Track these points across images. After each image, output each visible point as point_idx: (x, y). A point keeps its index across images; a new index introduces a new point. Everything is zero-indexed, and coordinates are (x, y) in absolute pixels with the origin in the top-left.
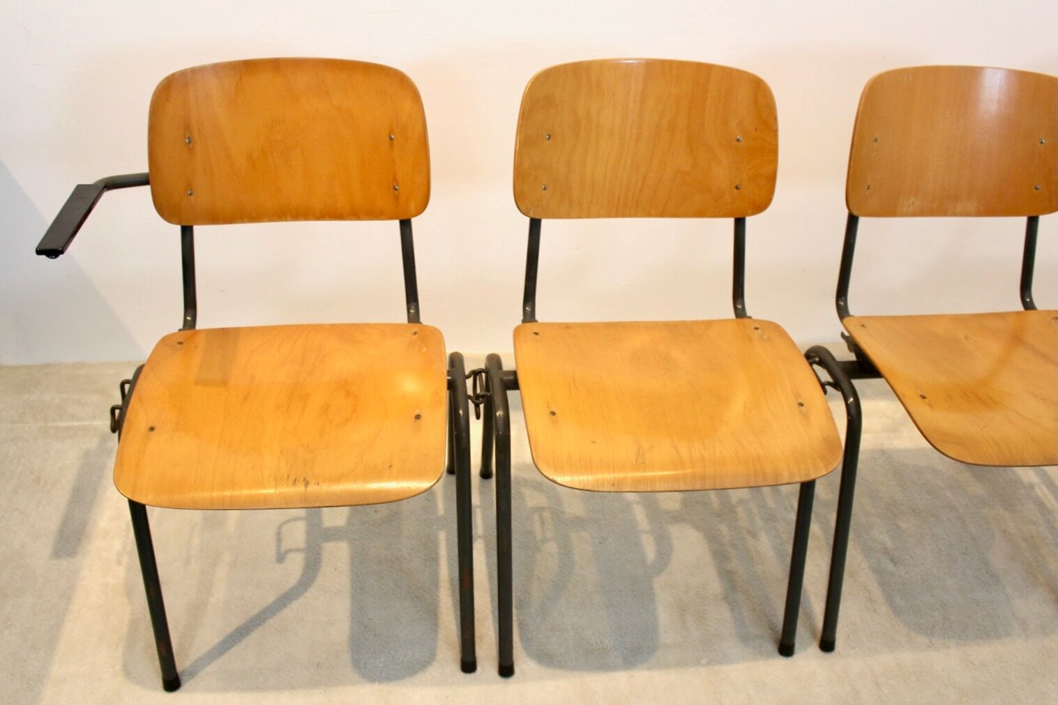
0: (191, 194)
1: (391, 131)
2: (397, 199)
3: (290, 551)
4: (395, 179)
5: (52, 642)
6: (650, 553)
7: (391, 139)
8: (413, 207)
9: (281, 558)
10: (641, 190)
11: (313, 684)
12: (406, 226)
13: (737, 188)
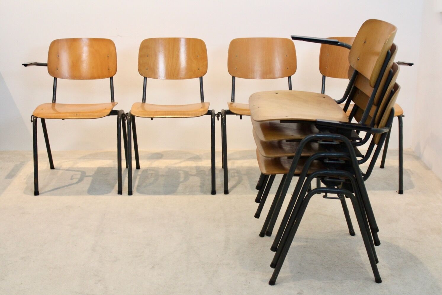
0: (57, 70)
1: (108, 55)
2: (109, 72)
3: (76, 178)
4: (109, 67)
5: (4, 189)
6: (182, 179)
7: (108, 57)
8: (113, 73)
9: (71, 179)
10: (174, 72)
11: (75, 195)
12: (111, 78)
13: (199, 69)
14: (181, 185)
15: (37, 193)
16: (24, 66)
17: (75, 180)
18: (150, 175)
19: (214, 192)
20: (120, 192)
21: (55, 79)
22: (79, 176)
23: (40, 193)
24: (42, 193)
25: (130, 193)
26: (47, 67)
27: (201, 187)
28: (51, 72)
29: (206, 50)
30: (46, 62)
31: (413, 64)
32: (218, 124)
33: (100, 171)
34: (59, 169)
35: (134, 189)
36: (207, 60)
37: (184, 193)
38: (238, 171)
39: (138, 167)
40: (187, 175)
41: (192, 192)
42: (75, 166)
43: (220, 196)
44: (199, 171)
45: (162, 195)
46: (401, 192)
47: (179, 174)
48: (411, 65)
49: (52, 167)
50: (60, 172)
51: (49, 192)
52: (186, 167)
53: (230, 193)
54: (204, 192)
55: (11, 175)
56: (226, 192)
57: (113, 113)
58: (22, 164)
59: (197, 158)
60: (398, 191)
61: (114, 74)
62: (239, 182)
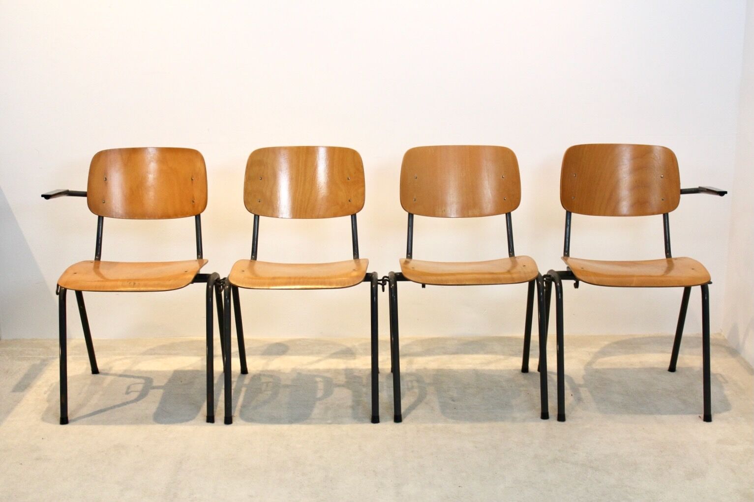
0: (104, 203)
1: (192, 176)
2: (194, 206)
3: (133, 391)
4: (193, 197)
5: (8, 412)
6: (320, 394)
7: (192, 180)
8: (200, 209)
9: (127, 393)
10: (307, 205)
11: (132, 423)
12: (198, 218)
13: (349, 201)
14: (318, 404)
15: (64, 420)
16: (43, 198)
17: (134, 395)
18: (265, 384)
19: (375, 419)
20: (210, 419)
21: (101, 220)
22: (140, 387)
23: (71, 420)
24: (74, 420)
25: (228, 420)
26: (85, 199)
27: (353, 407)
28: (92, 207)
29: (362, 167)
30: (84, 189)
31: (726, 193)
32: (383, 297)
33: (178, 378)
34: (107, 374)
35: (236, 413)
36: (364, 186)
37: (322, 420)
38: (418, 377)
39: (244, 371)
40: (330, 385)
41: (337, 419)
42: (136, 368)
43: (387, 426)
44: (351, 377)
45: (284, 423)
46: (707, 418)
47: (316, 382)
48: (722, 193)
49: (95, 371)
50: (109, 379)
51: (86, 419)
52: (328, 371)
53: (405, 420)
54: (358, 419)
55: (23, 386)
56: (398, 418)
57: (199, 278)
58: (44, 363)
59: (349, 353)
60: (702, 416)
61: (203, 210)
62: (420, 400)
